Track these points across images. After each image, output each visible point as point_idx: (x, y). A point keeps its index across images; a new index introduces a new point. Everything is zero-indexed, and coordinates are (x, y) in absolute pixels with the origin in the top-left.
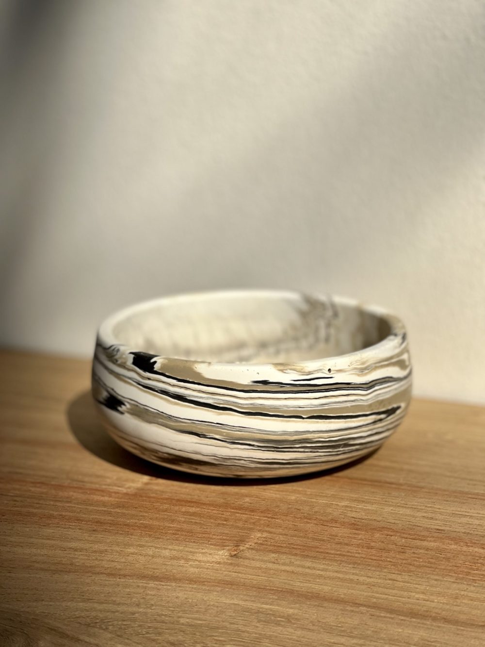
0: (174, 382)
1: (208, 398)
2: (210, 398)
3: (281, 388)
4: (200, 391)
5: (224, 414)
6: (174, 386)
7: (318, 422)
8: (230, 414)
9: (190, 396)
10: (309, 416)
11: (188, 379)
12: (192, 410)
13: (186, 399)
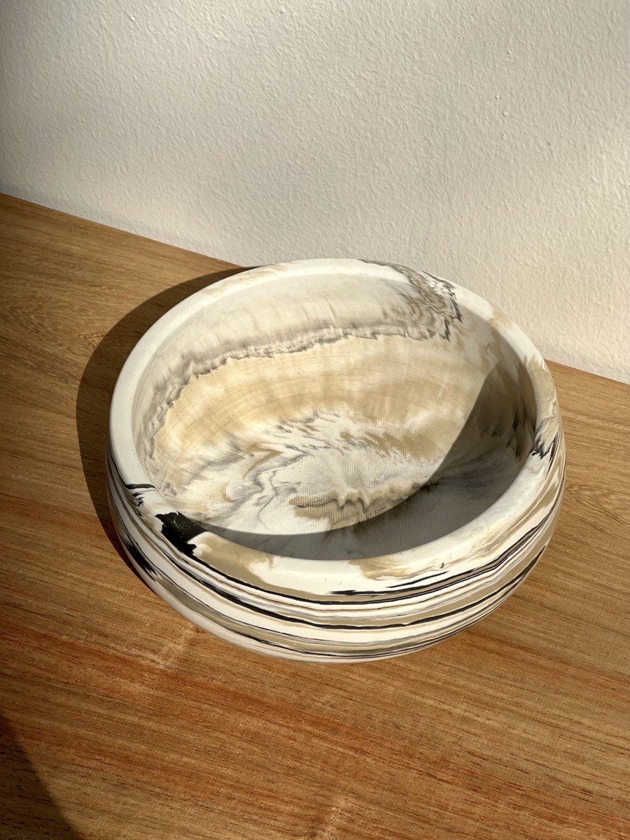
0: (223, 578)
1: (269, 606)
2: (273, 606)
3: (372, 597)
4: (258, 596)
5: (294, 625)
6: (221, 582)
7: (424, 625)
8: (301, 626)
9: (244, 599)
10: (412, 621)
11: (241, 580)
12: (248, 614)
13: (240, 601)
